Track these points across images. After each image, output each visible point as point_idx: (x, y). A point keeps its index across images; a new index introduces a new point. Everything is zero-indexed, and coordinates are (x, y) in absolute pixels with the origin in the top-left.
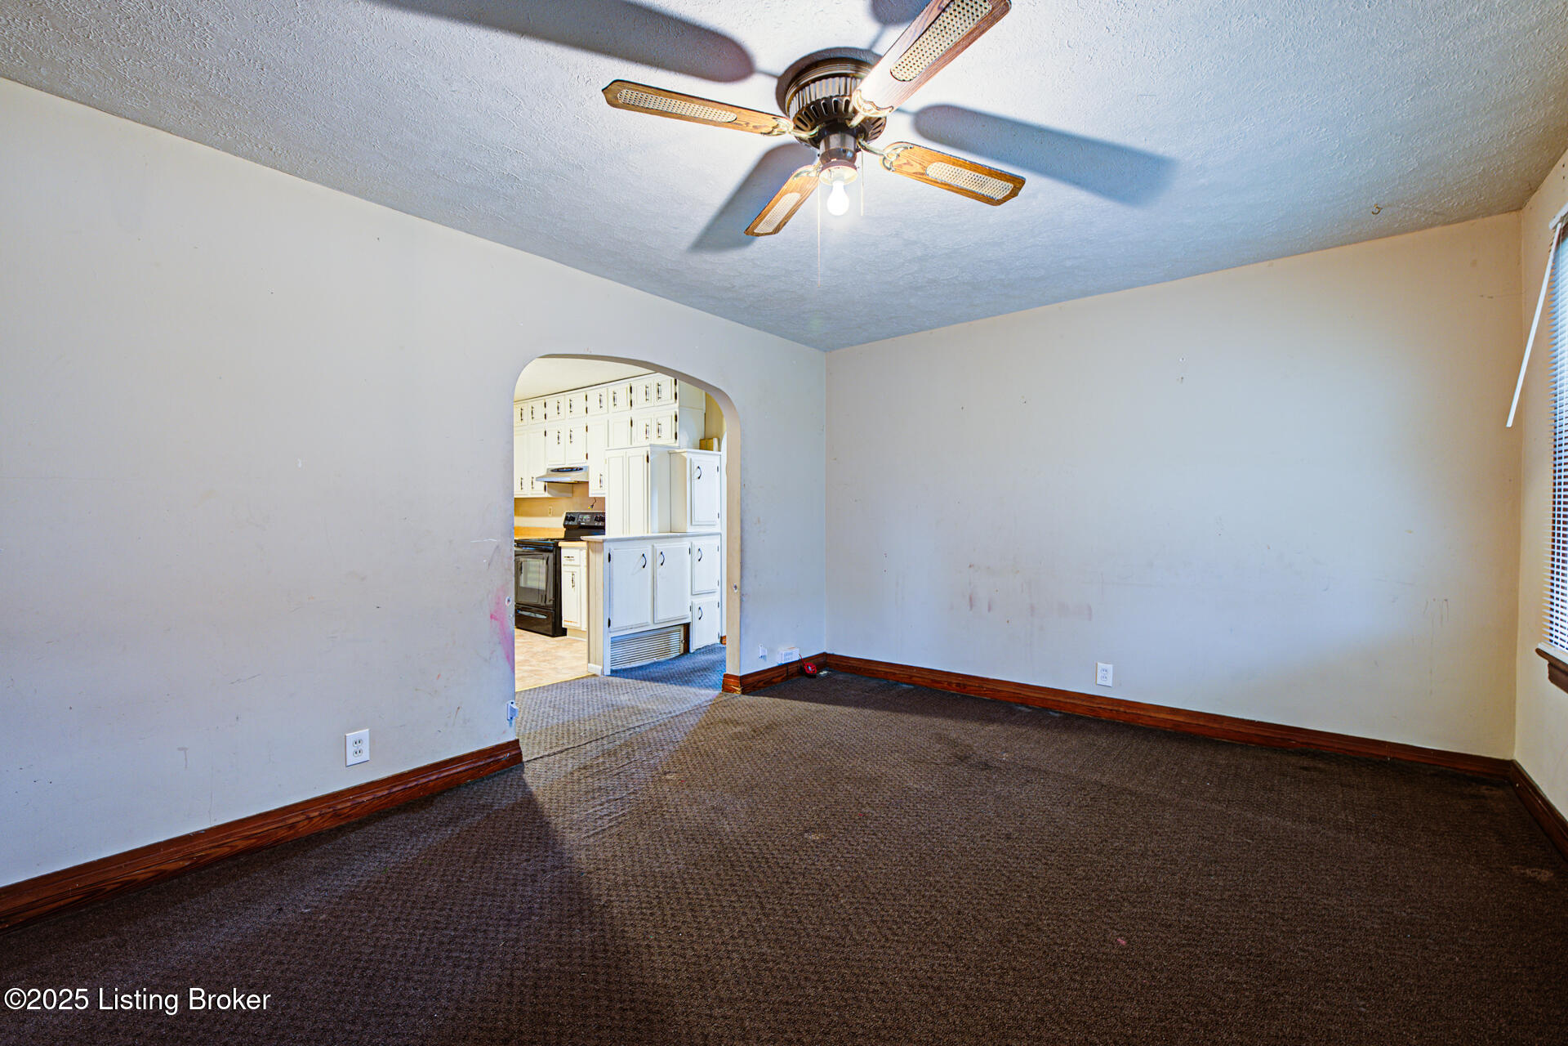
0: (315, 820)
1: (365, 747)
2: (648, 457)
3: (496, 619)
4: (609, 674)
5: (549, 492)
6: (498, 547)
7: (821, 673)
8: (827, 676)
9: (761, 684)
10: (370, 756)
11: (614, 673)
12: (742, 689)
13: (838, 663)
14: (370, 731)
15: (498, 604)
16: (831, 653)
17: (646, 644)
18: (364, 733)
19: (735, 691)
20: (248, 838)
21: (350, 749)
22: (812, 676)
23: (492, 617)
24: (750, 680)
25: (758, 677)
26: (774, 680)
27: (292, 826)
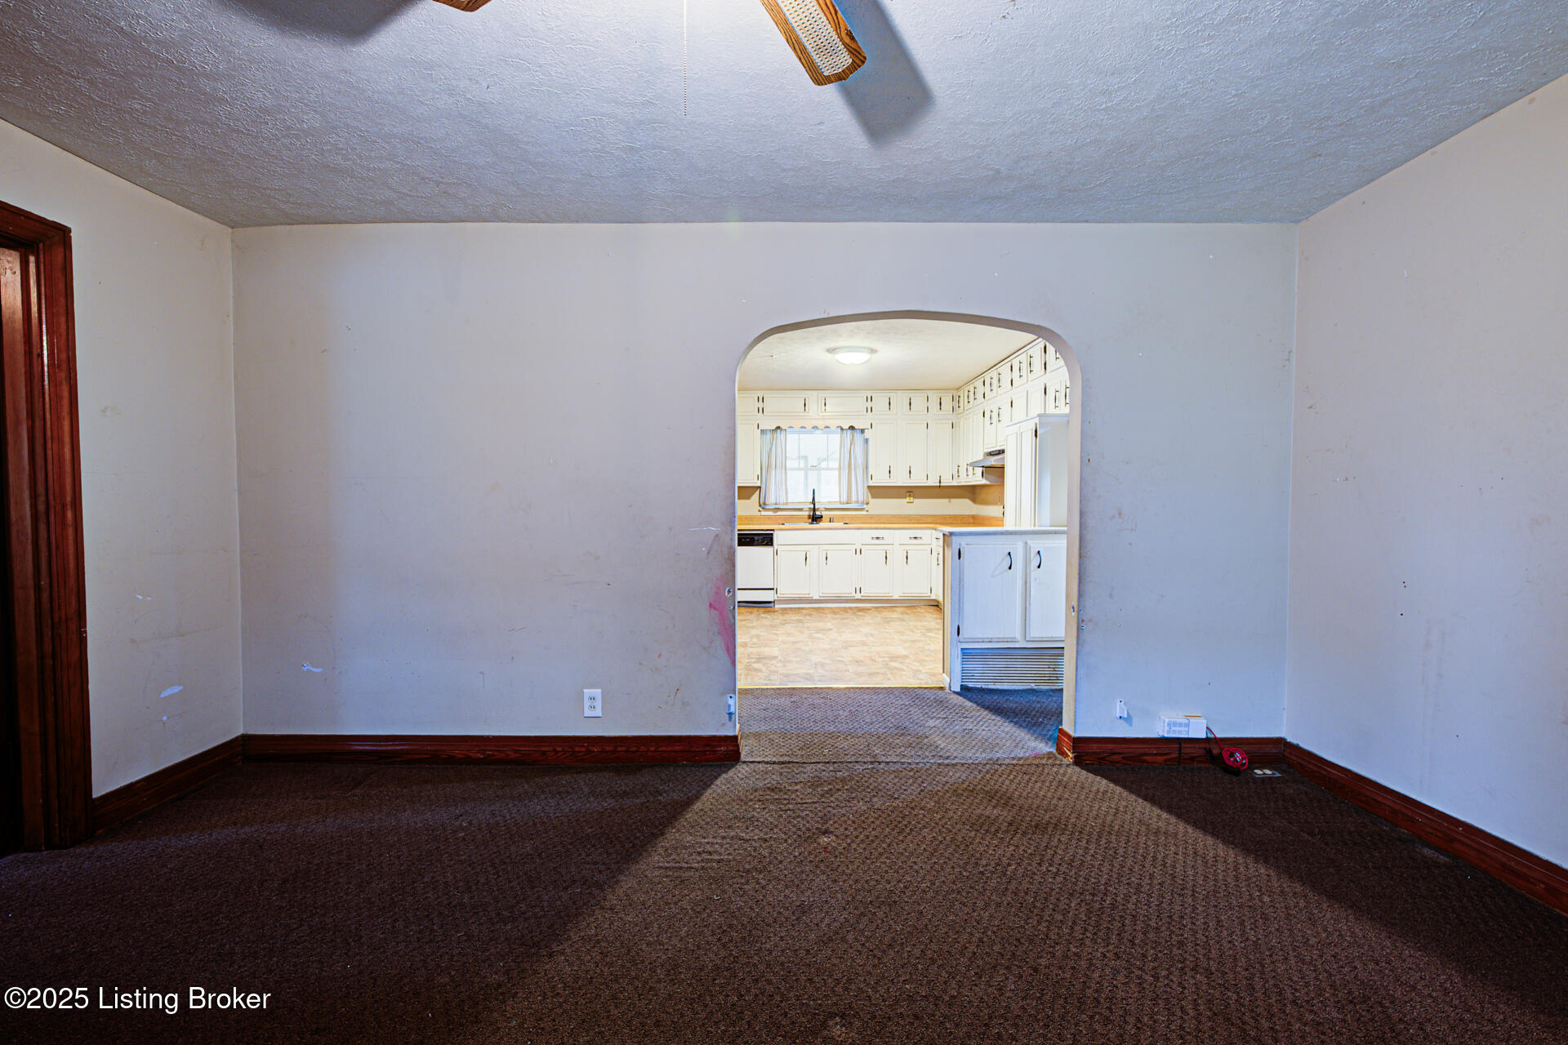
0: (559, 754)
1: (598, 704)
2: (1036, 431)
3: (715, 609)
4: (959, 690)
5: (986, 479)
6: (717, 536)
7: (1256, 771)
8: (1265, 780)
9: (1115, 757)
10: (603, 714)
11: (965, 691)
12: (1075, 757)
13: (1303, 762)
14: (602, 692)
15: (717, 593)
16: (1295, 742)
17: (1018, 664)
18: (597, 692)
19: (1067, 755)
20: (516, 752)
21: (587, 703)
22: (1234, 771)
23: (711, 606)
24: (1094, 747)
25: (1110, 746)
26: (1147, 758)
27: (544, 753)
